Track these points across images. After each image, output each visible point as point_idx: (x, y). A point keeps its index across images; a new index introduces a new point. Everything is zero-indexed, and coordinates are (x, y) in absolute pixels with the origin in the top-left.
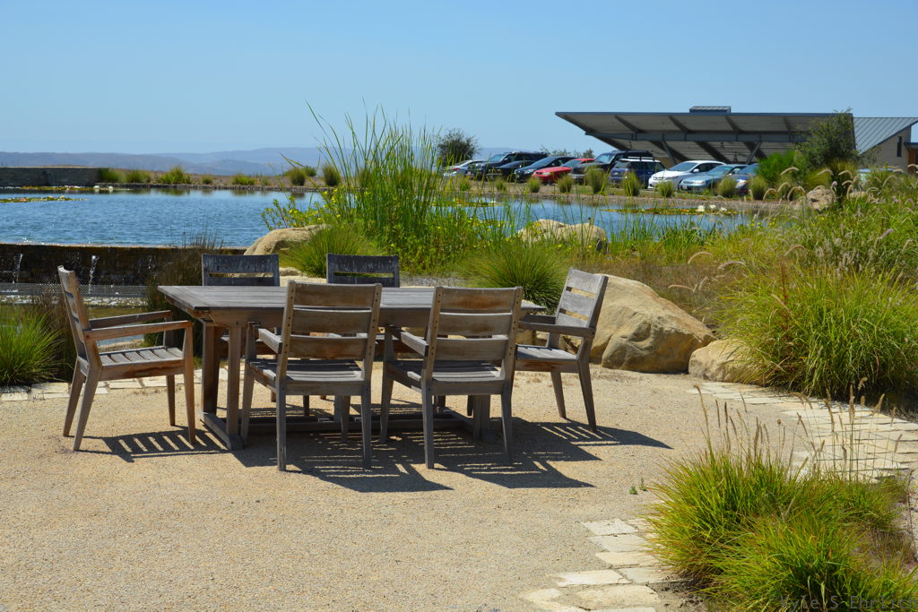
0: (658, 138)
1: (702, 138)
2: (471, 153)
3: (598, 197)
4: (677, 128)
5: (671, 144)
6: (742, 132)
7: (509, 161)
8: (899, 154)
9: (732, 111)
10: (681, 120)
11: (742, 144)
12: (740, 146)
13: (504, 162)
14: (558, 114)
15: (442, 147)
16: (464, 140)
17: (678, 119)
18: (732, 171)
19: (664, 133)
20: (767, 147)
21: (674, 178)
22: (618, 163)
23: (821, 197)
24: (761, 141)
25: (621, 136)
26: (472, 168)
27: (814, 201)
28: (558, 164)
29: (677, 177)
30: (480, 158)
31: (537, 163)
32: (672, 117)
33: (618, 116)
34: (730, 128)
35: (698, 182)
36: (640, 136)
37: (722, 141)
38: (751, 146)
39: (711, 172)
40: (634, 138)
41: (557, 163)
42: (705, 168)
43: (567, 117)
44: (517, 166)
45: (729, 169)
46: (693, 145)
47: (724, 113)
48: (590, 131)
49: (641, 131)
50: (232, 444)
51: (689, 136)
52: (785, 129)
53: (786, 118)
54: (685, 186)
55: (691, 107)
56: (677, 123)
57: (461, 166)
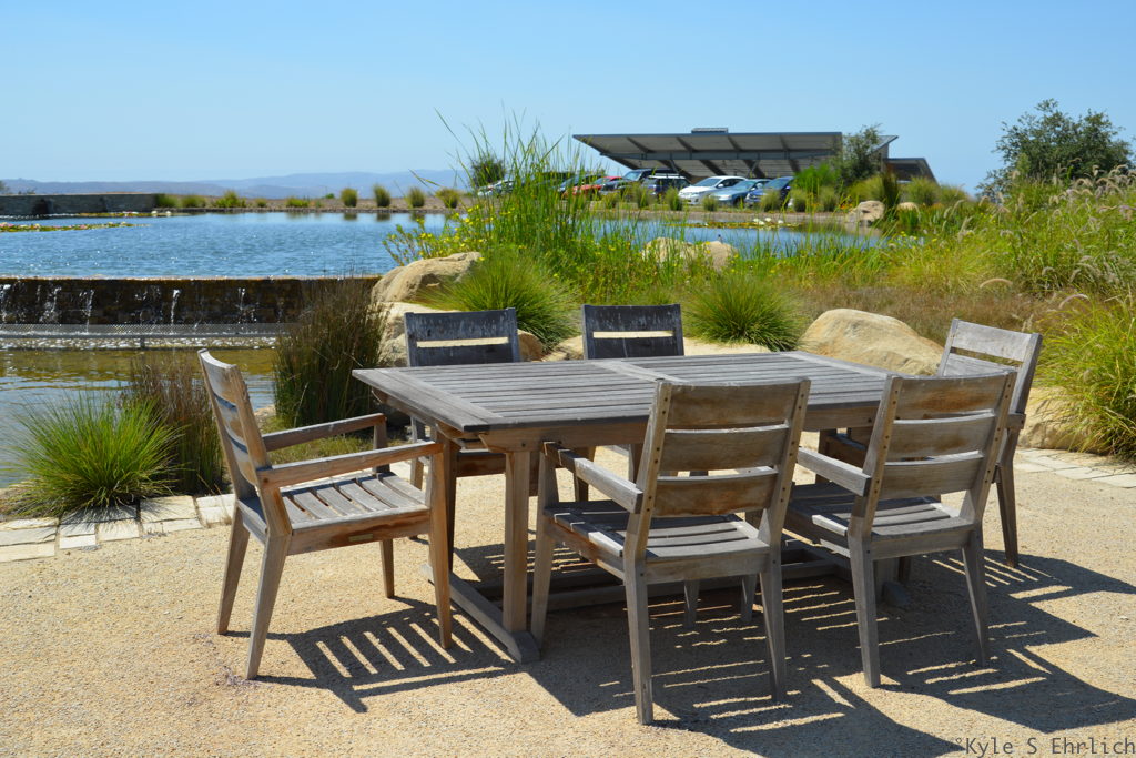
0: (667, 157)
2: (502, 174)
3: (644, 212)
4: (683, 148)
5: (678, 162)
6: (742, 151)
9: (730, 132)
11: (742, 162)
12: (740, 163)
14: (576, 137)
15: (475, 168)
17: (684, 139)
18: (755, 185)
19: (672, 153)
20: (765, 165)
21: (700, 193)
22: (646, 180)
23: (876, 210)
24: (759, 159)
25: (632, 156)
26: (505, 188)
27: (865, 212)
28: (587, 182)
29: (703, 192)
31: (567, 182)
32: (679, 138)
33: (630, 138)
34: (731, 147)
35: (725, 196)
36: (649, 155)
37: (724, 159)
38: (750, 163)
39: (736, 186)
40: (644, 158)
41: (585, 181)
42: (729, 184)
43: (583, 139)
45: (752, 184)
46: (698, 163)
47: (722, 133)
48: (604, 152)
49: (650, 151)
50: (521, 652)
51: (694, 155)
52: (779, 146)
53: (782, 137)
54: (712, 201)
55: (692, 128)
57: (495, 185)
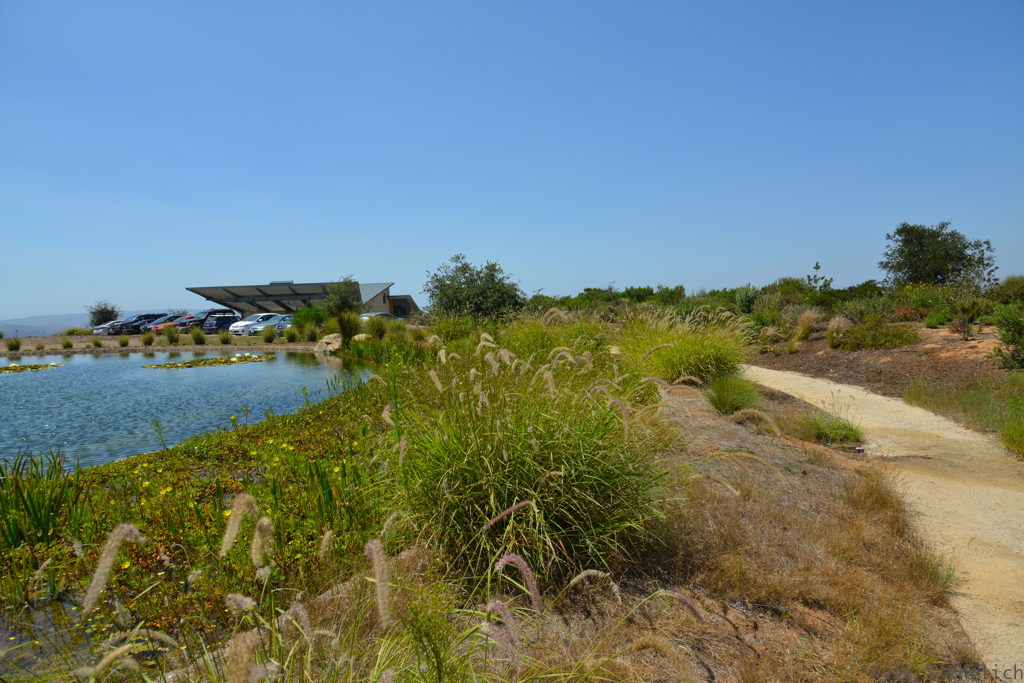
0: (251, 300)
1: (277, 299)
2: (116, 317)
4: (262, 294)
5: (259, 303)
6: (299, 295)
7: (141, 320)
8: (384, 302)
9: (293, 283)
10: (263, 289)
12: (299, 302)
13: (136, 321)
14: (187, 288)
15: (94, 313)
16: (109, 308)
18: (283, 319)
19: (254, 297)
20: (314, 302)
21: (245, 326)
22: (209, 318)
23: (334, 341)
24: (310, 299)
25: (226, 299)
26: (113, 326)
27: (328, 343)
28: (172, 321)
29: (248, 325)
30: (121, 320)
32: (257, 288)
33: (224, 288)
34: (291, 292)
35: (261, 328)
36: (240, 299)
37: (288, 300)
38: (304, 301)
39: (270, 320)
40: (236, 301)
41: (171, 319)
42: (265, 319)
43: (193, 290)
44: (144, 323)
45: (281, 318)
46: (272, 302)
47: (289, 285)
48: (209, 298)
49: (240, 297)
51: (269, 298)
55: (271, 281)
56: (261, 292)
57: (106, 325)
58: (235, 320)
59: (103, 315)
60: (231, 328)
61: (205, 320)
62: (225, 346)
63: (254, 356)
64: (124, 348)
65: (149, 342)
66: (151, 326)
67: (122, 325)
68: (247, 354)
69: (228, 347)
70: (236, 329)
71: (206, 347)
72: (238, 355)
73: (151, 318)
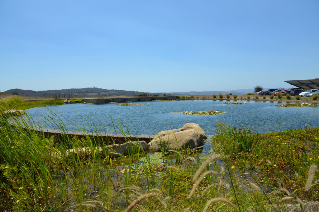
1: (317, 84)
2: (262, 90)
4: (311, 83)
5: (310, 86)
10: (312, 81)
13: (268, 91)
14: (284, 81)
16: (260, 87)
19: (308, 84)
25: (299, 84)
29: (306, 94)
30: (263, 91)
31: (274, 91)
32: (310, 80)
33: (298, 81)
35: (311, 94)
40: (301, 85)
41: (279, 91)
43: (286, 82)
44: (270, 92)
48: (292, 84)
49: (303, 84)
51: (315, 84)
54: (308, 96)
55: (316, 78)
57: (259, 92)
58: (301, 92)
59: (258, 89)
60: (300, 94)
61: (291, 91)
62: (298, 100)
63: (309, 104)
64: (264, 99)
65: (272, 98)
66: (272, 93)
67: (264, 92)
68: (306, 104)
69: (299, 101)
70: (302, 95)
71: (291, 100)
72: (303, 104)
73: (272, 90)
